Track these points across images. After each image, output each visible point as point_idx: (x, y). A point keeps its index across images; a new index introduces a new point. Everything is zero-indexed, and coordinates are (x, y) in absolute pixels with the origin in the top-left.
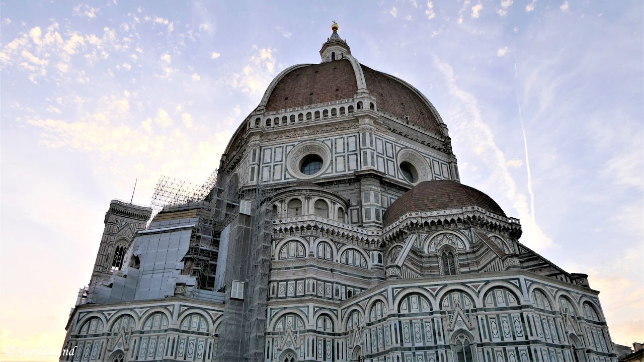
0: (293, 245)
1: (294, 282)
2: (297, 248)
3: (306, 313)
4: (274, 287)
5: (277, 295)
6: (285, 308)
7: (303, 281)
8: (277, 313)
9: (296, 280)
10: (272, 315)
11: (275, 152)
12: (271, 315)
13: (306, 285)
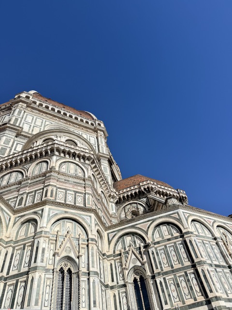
0: (72, 166)
1: (74, 193)
2: (76, 169)
3: (89, 222)
4: (52, 191)
5: (56, 199)
6: (66, 212)
7: (82, 195)
8: (56, 214)
9: (76, 192)
10: (51, 215)
11: (36, 120)
12: (49, 215)
13: (86, 199)
